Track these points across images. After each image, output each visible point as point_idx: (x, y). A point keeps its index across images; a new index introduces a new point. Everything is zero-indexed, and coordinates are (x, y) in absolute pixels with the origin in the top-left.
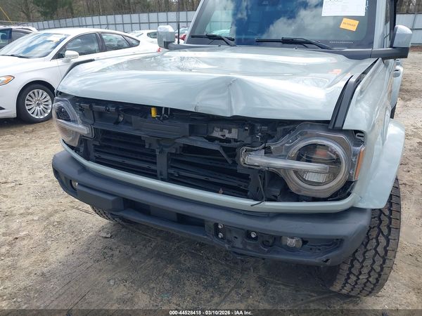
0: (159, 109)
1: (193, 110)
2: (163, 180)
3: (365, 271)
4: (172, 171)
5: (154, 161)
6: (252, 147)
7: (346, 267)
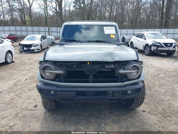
0: (90, 62)
1: (102, 61)
2: (92, 83)
3: (140, 98)
4: (94, 80)
5: (88, 78)
6: (120, 69)
7: (136, 99)
